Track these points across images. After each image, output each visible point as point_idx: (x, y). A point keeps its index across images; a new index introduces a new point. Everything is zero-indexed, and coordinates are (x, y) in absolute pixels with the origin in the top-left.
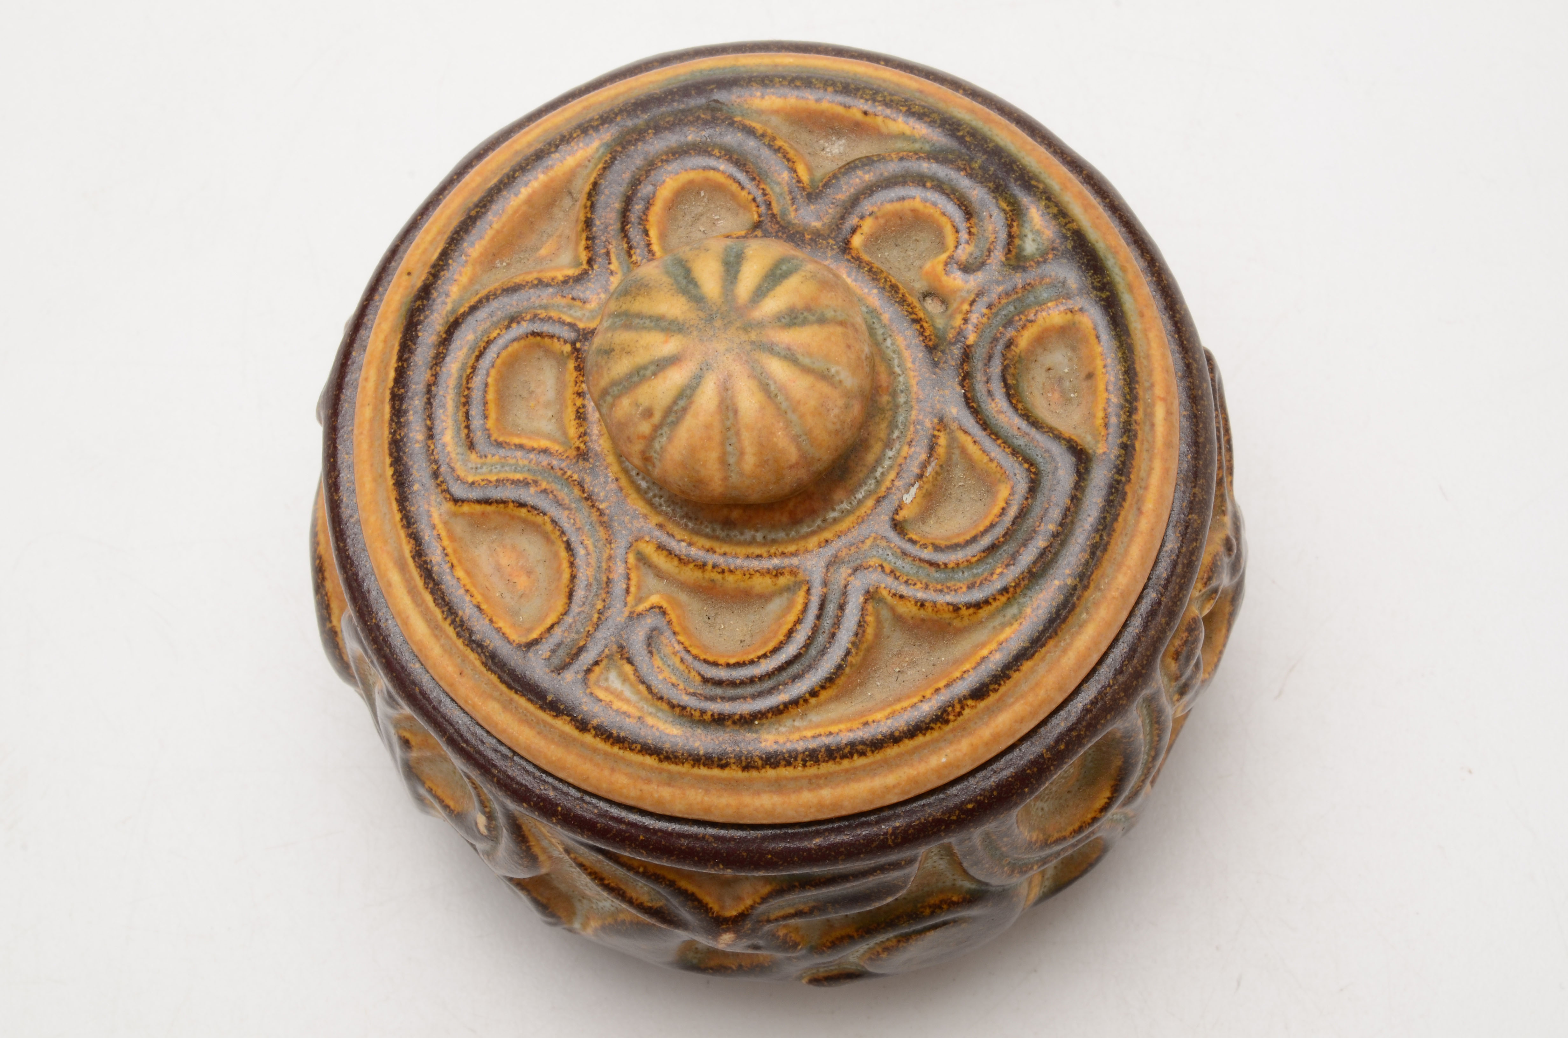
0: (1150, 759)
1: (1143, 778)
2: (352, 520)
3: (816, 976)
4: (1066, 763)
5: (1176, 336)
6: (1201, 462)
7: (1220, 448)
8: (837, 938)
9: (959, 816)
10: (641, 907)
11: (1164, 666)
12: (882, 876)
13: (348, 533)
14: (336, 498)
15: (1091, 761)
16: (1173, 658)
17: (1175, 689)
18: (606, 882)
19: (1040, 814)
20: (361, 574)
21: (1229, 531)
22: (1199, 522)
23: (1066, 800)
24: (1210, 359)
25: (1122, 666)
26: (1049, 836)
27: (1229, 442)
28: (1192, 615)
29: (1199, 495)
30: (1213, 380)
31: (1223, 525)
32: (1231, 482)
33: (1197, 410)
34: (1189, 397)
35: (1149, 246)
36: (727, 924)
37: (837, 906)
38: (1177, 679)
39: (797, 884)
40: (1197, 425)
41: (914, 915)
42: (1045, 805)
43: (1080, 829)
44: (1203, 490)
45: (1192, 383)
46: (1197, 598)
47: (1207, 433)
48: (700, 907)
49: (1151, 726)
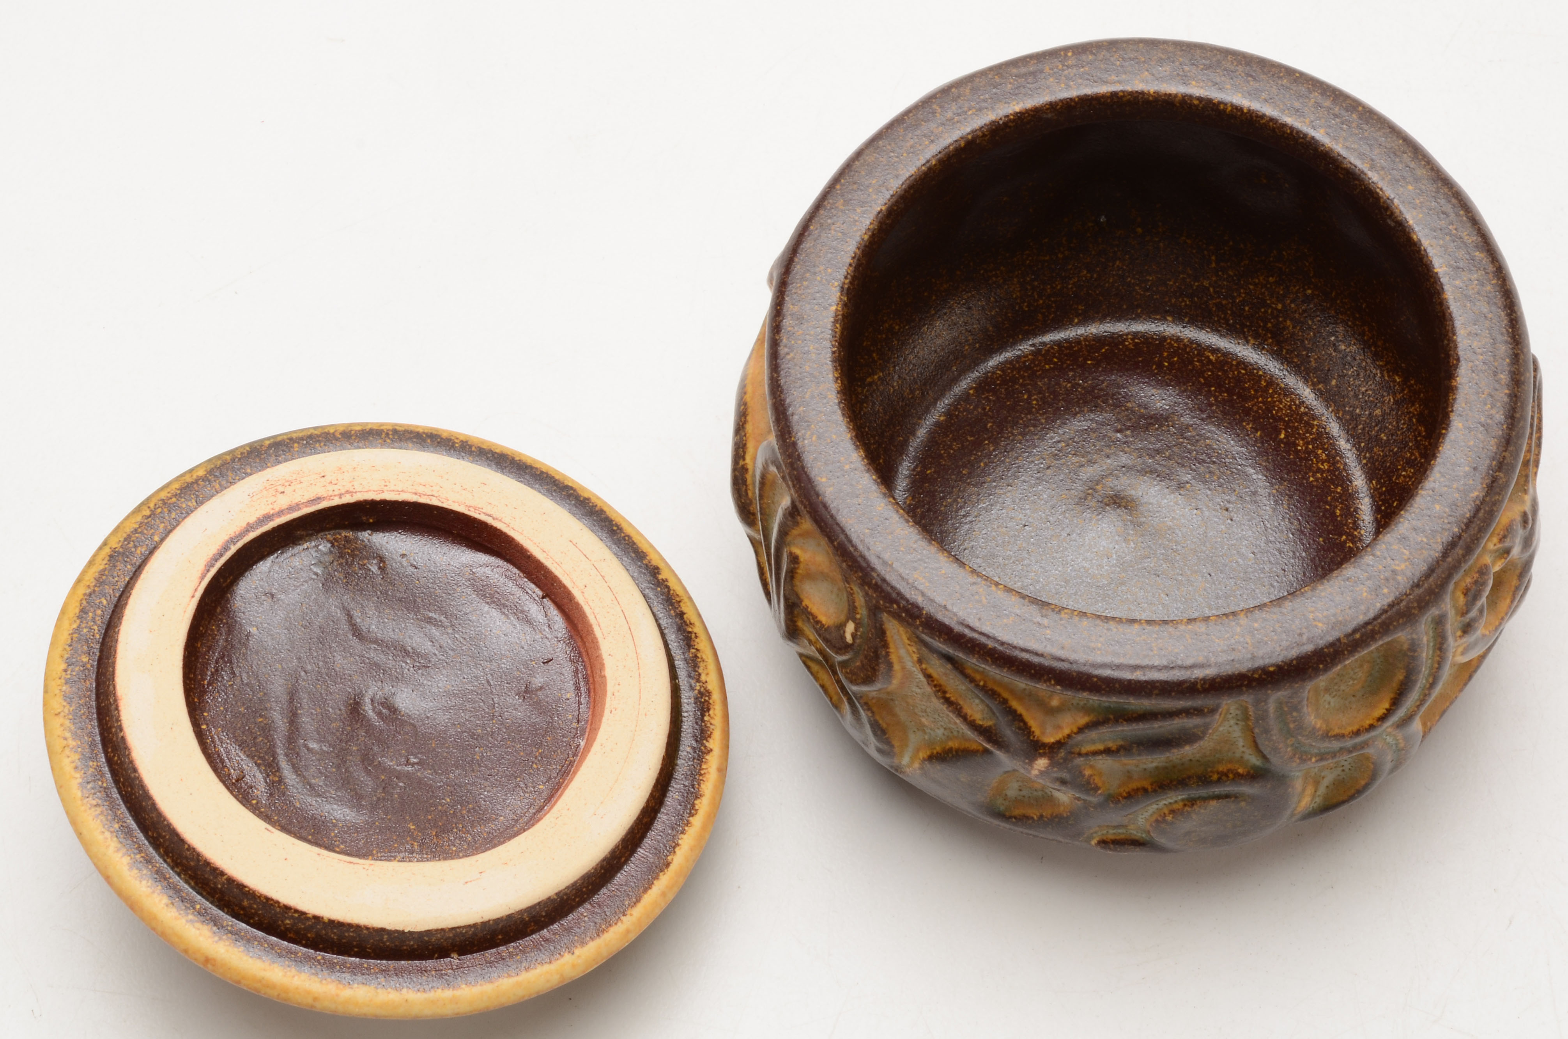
0: (1428, 686)
1: (1418, 703)
2: (788, 357)
3: (1105, 838)
4: (1359, 652)
5: (1510, 330)
6: (1514, 433)
7: (1531, 434)
8: (1133, 790)
9: (1260, 676)
10: (973, 725)
11: (1454, 599)
12: (1186, 720)
13: (783, 367)
14: (778, 338)
15: (1378, 672)
16: (1463, 593)
17: (1460, 625)
18: (948, 695)
19: (1327, 707)
20: (788, 401)
21: (1527, 508)
22: (1504, 480)
23: (1350, 702)
24: (1535, 362)
25: (1419, 580)
26: (1331, 729)
27: (1539, 438)
28: (1485, 562)
29: (1508, 459)
30: (1535, 377)
31: (1523, 502)
32: (1536, 473)
33: (1518, 391)
34: (1513, 380)
35: (1499, 257)
36: (1045, 749)
37: (1142, 748)
38: (1463, 614)
39: (1112, 717)
40: (1516, 403)
41: (1204, 780)
42: (1332, 700)
43: (1357, 733)
44: (1512, 455)
45: (1518, 370)
46: (1491, 552)
47: (1522, 412)
48: (1025, 729)
49: (1434, 652)
